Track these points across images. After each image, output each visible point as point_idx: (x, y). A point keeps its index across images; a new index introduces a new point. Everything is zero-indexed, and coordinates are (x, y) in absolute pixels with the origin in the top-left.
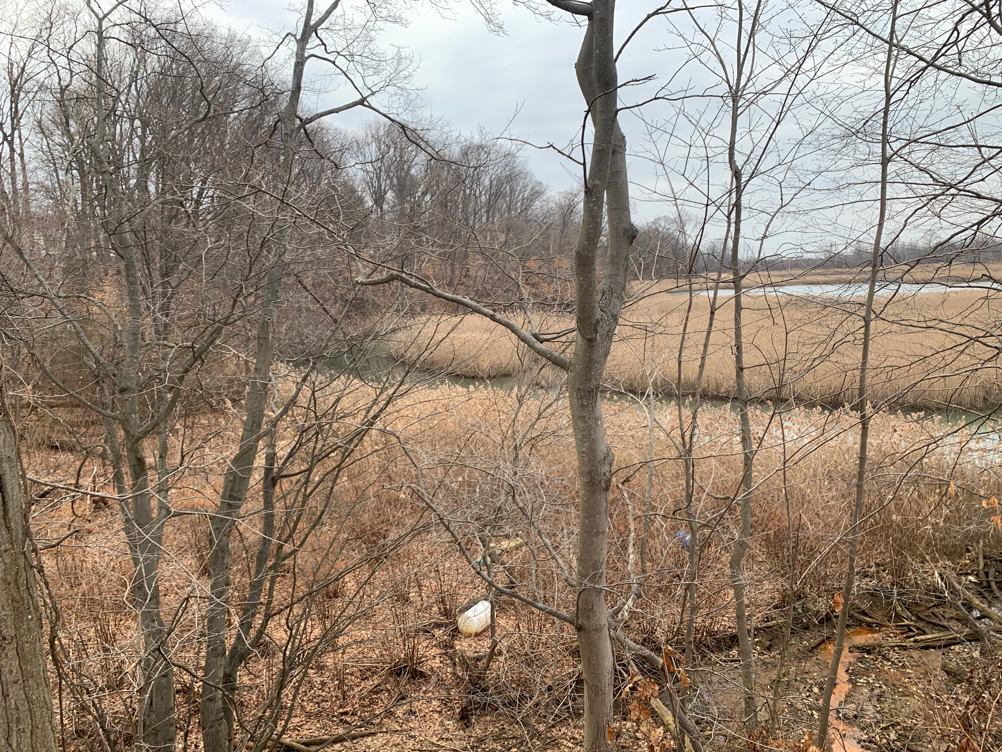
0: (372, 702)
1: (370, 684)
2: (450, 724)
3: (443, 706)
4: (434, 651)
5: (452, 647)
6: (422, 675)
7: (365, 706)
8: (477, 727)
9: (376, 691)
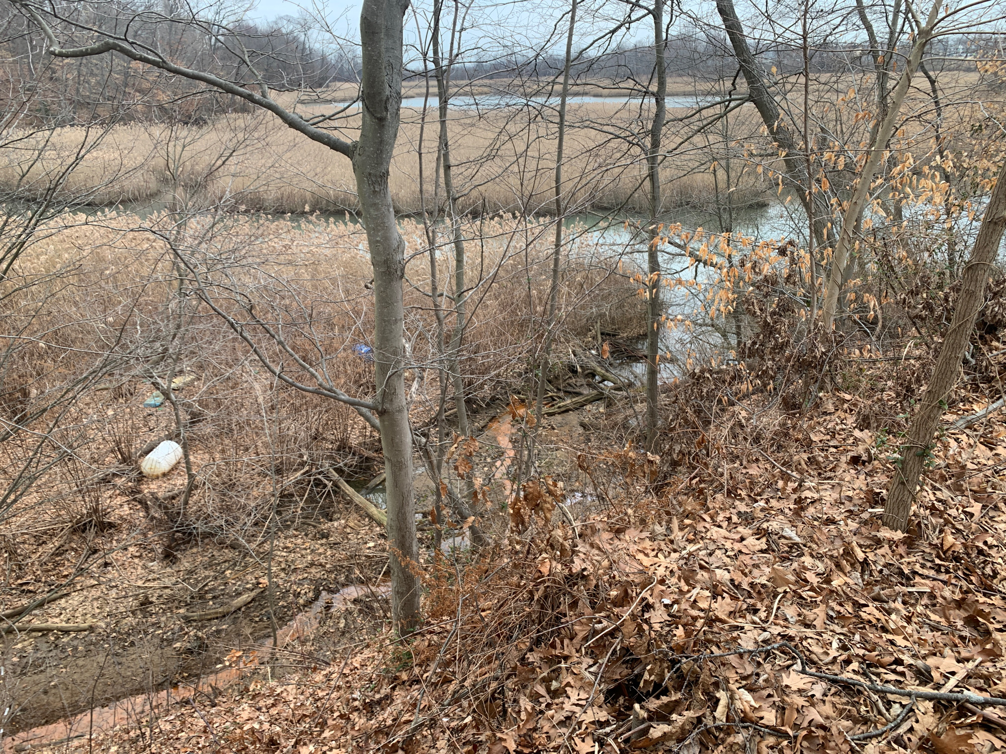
0: (57, 565)
1: (50, 547)
2: (155, 565)
3: (142, 550)
4: (119, 500)
5: (139, 492)
6: (111, 525)
7: (49, 571)
8: (184, 561)
9: (60, 552)
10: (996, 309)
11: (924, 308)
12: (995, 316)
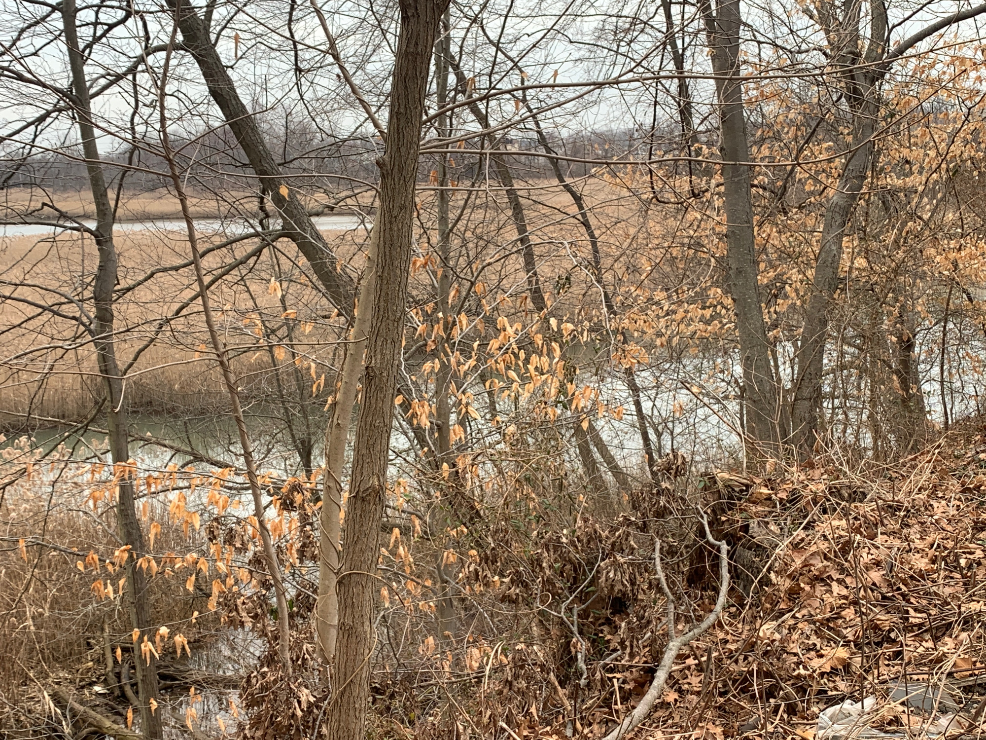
10: (611, 575)
11: (512, 581)
12: (612, 586)
